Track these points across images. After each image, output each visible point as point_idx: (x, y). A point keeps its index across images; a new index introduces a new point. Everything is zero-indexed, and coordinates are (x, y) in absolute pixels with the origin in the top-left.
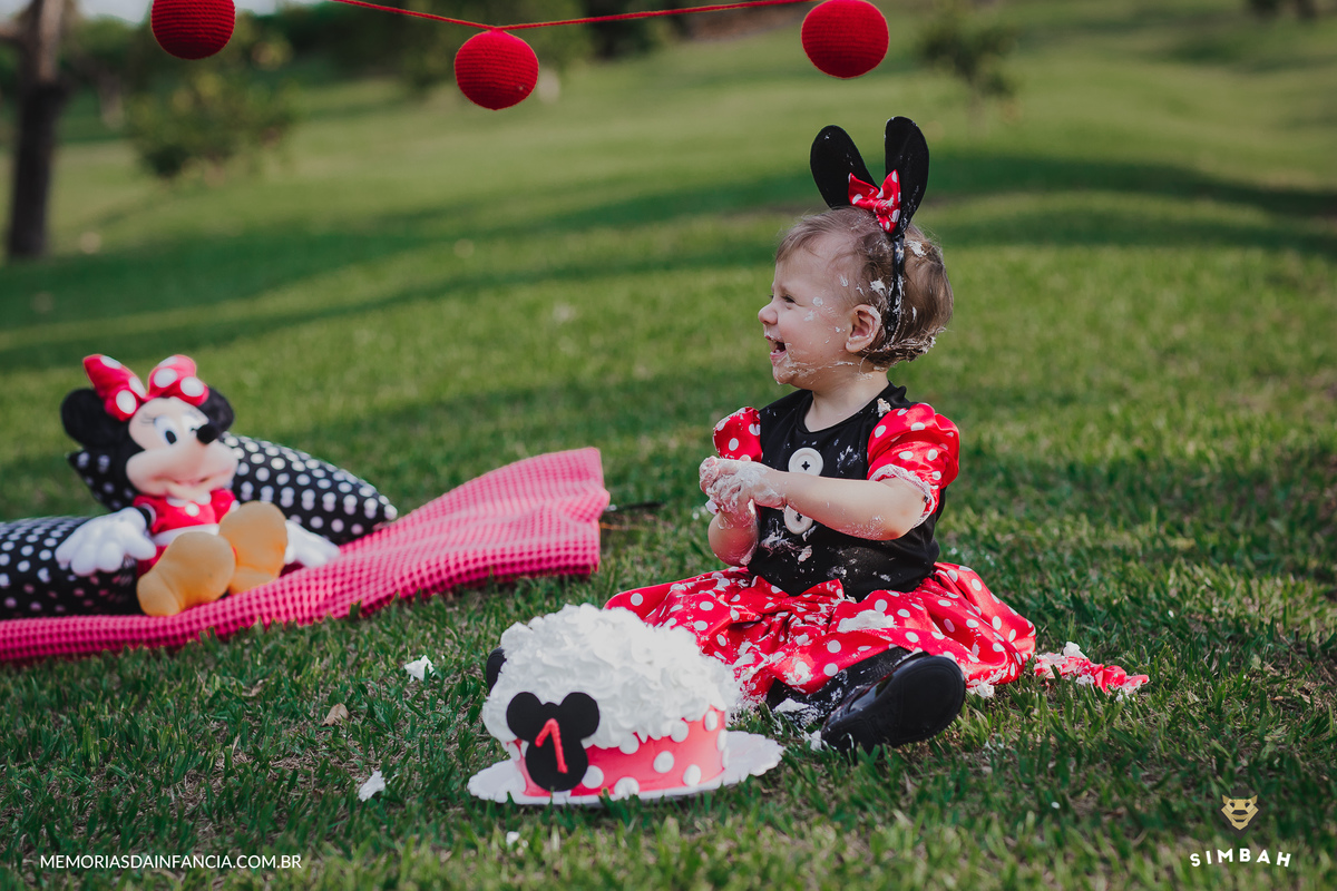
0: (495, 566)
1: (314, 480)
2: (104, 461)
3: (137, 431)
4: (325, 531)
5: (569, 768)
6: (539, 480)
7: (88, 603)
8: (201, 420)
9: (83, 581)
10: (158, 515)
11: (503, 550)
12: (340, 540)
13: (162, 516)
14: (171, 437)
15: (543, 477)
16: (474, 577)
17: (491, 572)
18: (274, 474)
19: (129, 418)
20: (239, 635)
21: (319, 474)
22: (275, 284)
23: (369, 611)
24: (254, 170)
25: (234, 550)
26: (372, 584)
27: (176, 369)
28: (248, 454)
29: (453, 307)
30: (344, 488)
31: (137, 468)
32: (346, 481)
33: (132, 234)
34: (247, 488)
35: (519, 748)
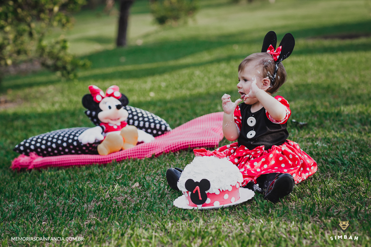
0: (190, 145)
1: (149, 119)
2: (94, 113)
3: (101, 106)
4: (151, 133)
5: (202, 199)
6: (210, 120)
7: (87, 151)
8: (119, 103)
9: (85, 145)
10: (106, 128)
11: (193, 140)
12: (155, 136)
13: (107, 129)
14: (110, 108)
15: (211, 120)
16: (185, 147)
17: (189, 146)
18: (139, 117)
19: (99, 102)
20: (123, 161)
21: (151, 118)
22: (185, 55)
23: (157, 156)
24: (186, 23)
25: (124, 138)
26: (158, 149)
27: (113, 89)
28: (132, 112)
29: (223, 65)
30: (157, 122)
31: (101, 116)
32: (158, 120)
33: (151, 40)
34: (131, 121)
35: (188, 194)
